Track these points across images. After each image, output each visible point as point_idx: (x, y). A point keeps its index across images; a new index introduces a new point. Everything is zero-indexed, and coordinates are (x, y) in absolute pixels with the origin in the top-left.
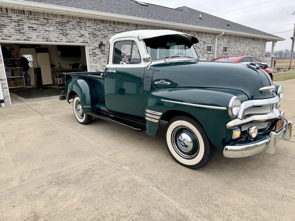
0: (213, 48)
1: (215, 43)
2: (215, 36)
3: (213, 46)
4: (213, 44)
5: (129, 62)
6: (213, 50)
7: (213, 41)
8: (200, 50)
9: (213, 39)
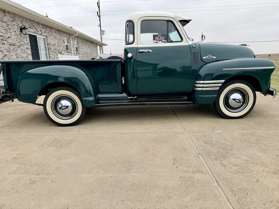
0: (69, 48)
1: (70, 42)
2: (69, 36)
3: (69, 45)
4: (69, 44)
5: (166, 41)
6: (70, 49)
7: (69, 40)
8: (62, 47)
9: (68, 38)
